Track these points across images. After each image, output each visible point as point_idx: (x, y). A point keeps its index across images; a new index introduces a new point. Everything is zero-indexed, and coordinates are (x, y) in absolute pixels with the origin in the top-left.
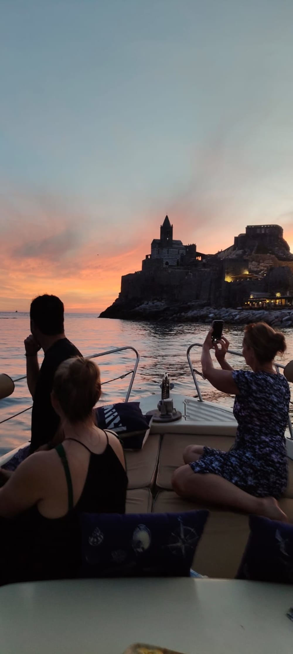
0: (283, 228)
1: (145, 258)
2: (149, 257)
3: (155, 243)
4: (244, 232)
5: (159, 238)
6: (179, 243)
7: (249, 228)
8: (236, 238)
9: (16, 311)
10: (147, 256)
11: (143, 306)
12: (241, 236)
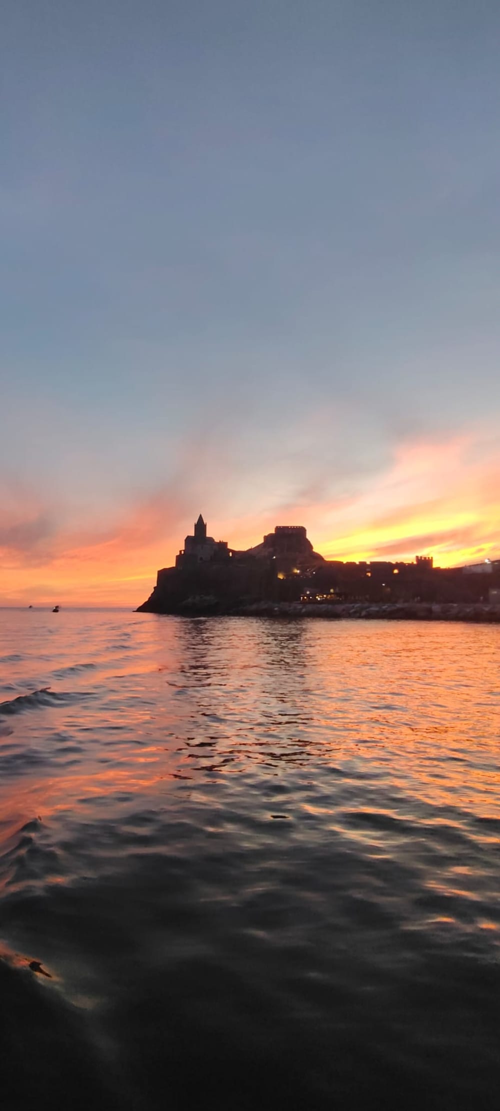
0: (306, 528)
1: (178, 554)
2: (183, 552)
3: (188, 540)
4: (273, 532)
5: (193, 535)
6: (211, 539)
7: (278, 529)
8: (266, 538)
9: (30, 607)
10: (181, 552)
11: (190, 600)
12: (271, 536)
